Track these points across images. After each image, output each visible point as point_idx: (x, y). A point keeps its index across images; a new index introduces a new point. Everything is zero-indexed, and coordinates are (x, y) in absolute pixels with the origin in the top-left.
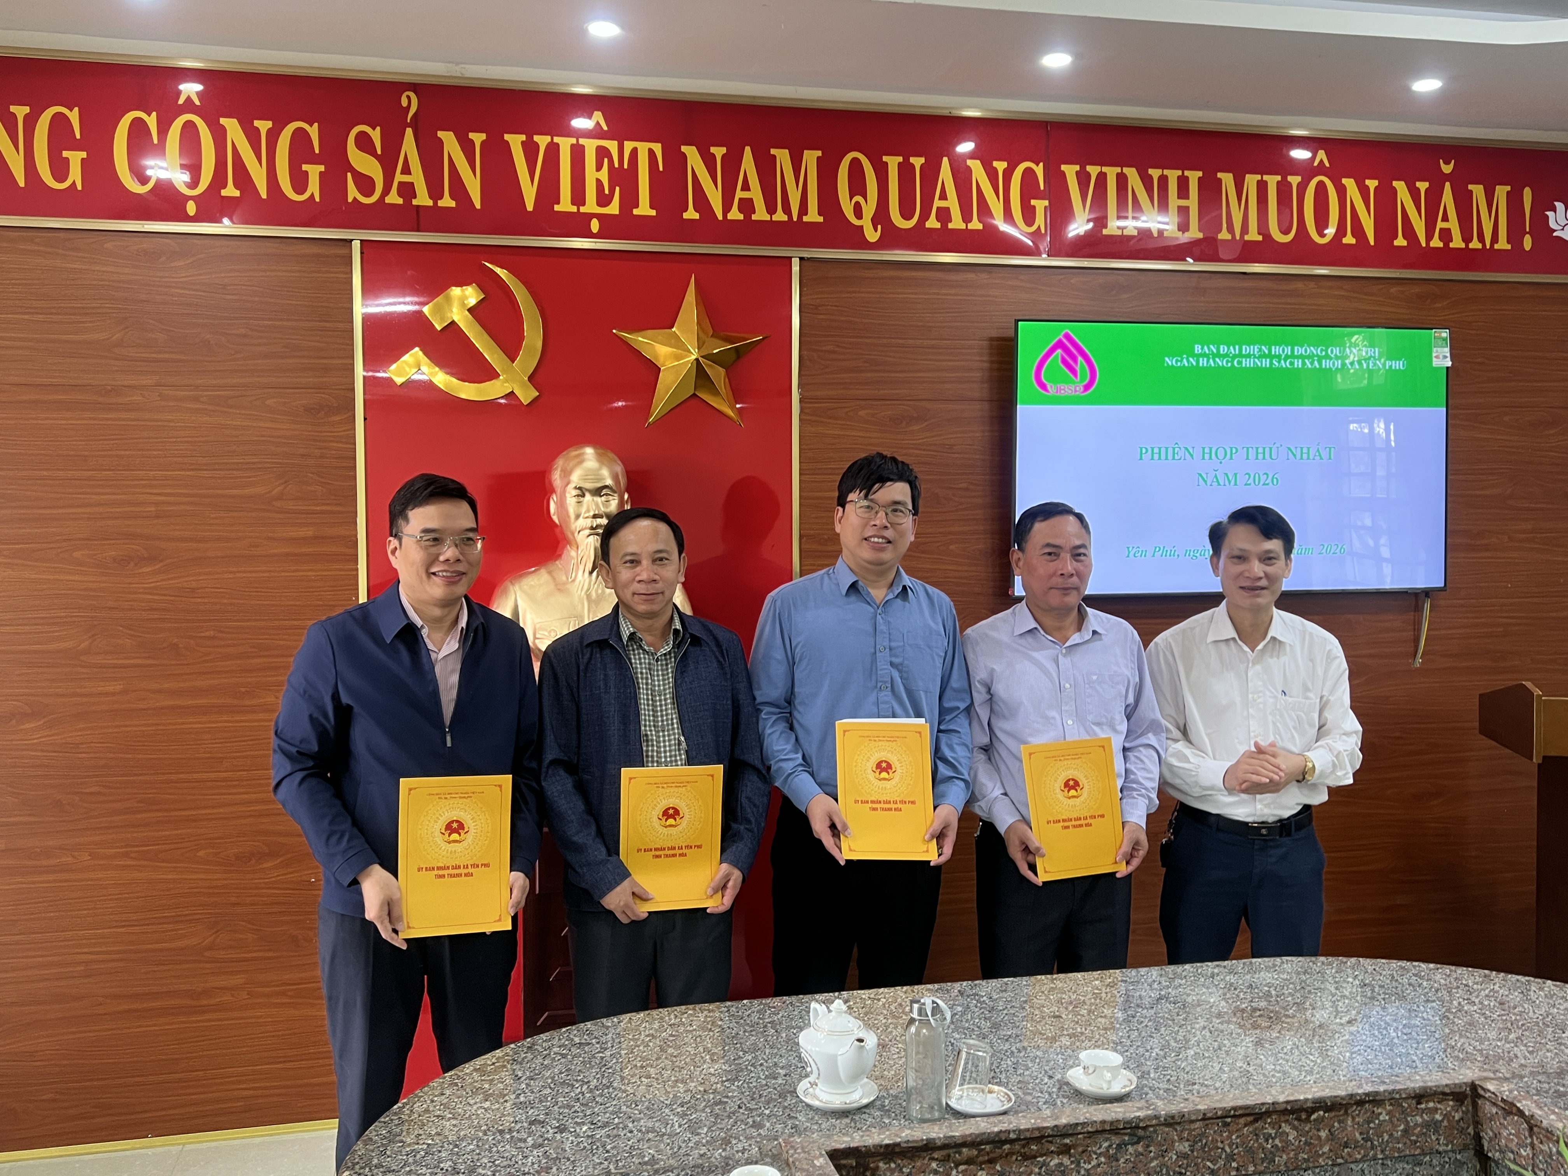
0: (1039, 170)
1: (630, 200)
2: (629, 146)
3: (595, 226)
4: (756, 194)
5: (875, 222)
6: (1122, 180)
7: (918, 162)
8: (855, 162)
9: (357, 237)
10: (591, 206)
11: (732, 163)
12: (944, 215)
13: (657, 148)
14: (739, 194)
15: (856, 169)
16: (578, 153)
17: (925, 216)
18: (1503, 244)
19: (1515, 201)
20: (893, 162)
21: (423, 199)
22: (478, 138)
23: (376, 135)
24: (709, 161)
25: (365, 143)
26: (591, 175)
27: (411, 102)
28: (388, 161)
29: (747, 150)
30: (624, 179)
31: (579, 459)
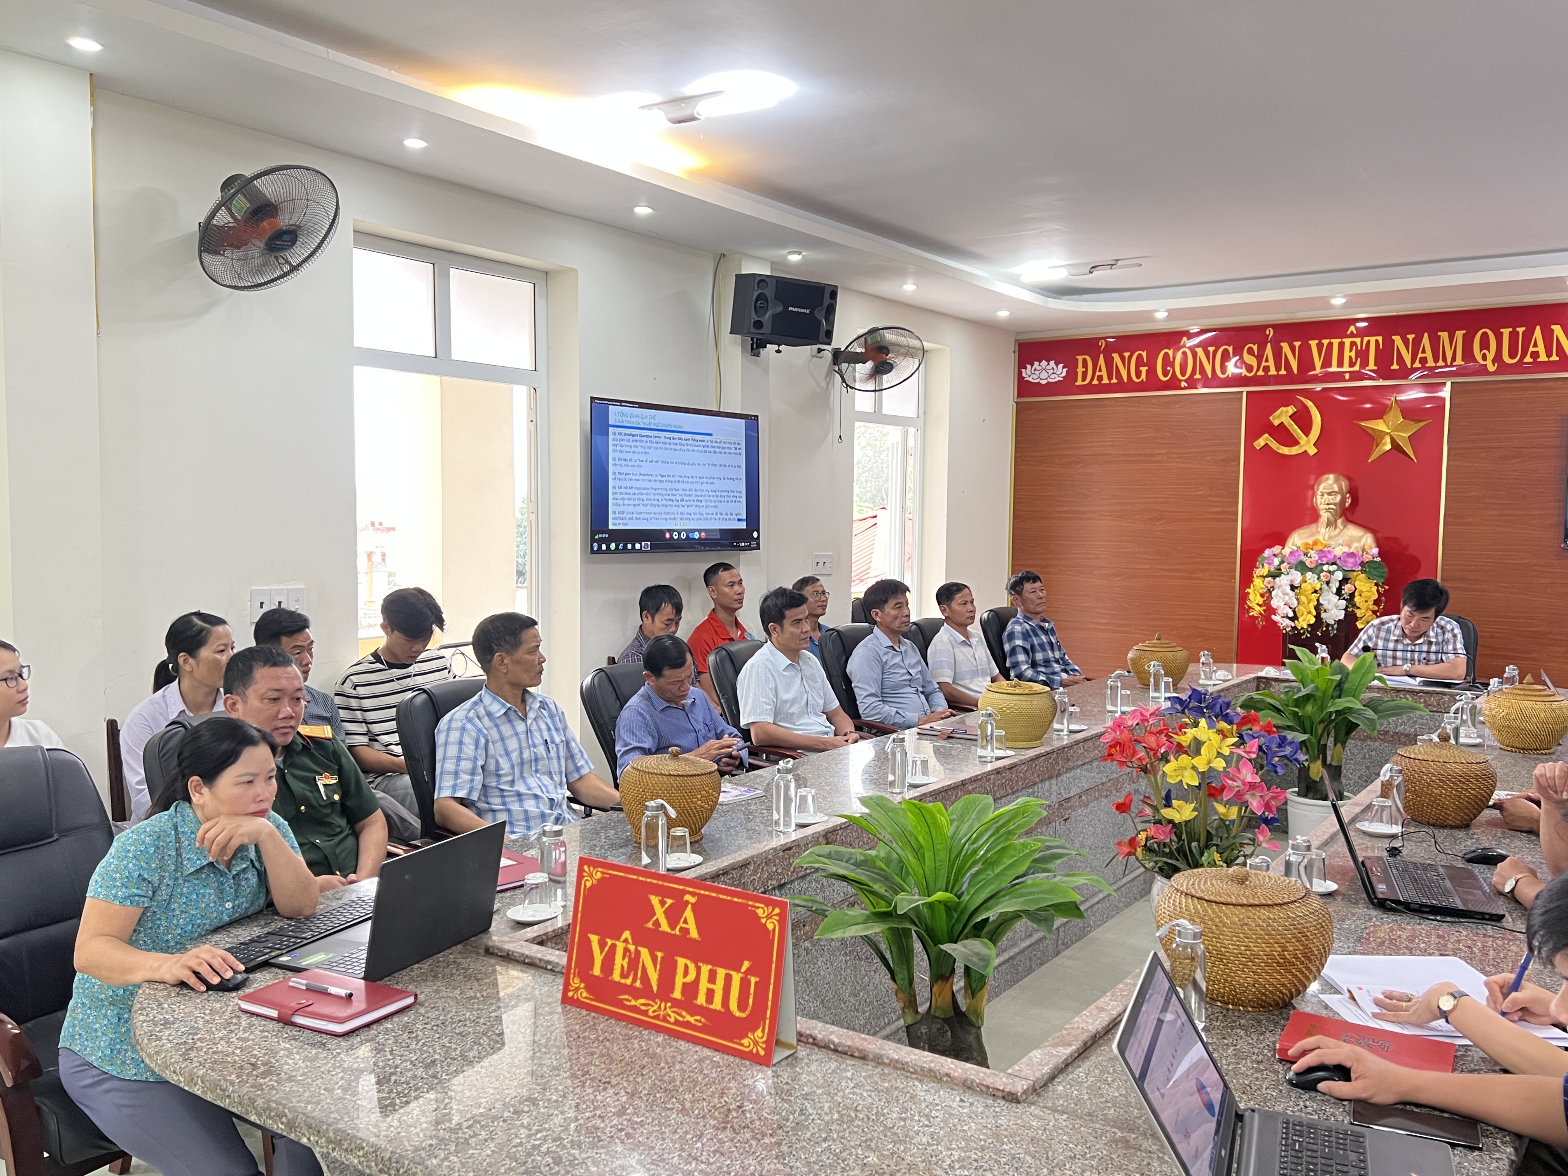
1: (1365, 364)
2: (1366, 339)
3: (1347, 376)
4: (1429, 354)
5: (1493, 362)
7: (1521, 330)
8: (1485, 334)
9: (1245, 389)
10: (1346, 368)
11: (1417, 342)
12: (1535, 355)
13: (1380, 339)
14: (1420, 355)
15: (1485, 337)
16: (1342, 345)
17: (1523, 356)
20: (1506, 332)
21: (1272, 371)
22: (1297, 344)
23: (1255, 348)
24: (1406, 341)
25: (1250, 352)
26: (1347, 354)
27: (1270, 332)
28: (1259, 358)
29: (1426, 335)
30: (1363, 355)
31: (1327, 479)
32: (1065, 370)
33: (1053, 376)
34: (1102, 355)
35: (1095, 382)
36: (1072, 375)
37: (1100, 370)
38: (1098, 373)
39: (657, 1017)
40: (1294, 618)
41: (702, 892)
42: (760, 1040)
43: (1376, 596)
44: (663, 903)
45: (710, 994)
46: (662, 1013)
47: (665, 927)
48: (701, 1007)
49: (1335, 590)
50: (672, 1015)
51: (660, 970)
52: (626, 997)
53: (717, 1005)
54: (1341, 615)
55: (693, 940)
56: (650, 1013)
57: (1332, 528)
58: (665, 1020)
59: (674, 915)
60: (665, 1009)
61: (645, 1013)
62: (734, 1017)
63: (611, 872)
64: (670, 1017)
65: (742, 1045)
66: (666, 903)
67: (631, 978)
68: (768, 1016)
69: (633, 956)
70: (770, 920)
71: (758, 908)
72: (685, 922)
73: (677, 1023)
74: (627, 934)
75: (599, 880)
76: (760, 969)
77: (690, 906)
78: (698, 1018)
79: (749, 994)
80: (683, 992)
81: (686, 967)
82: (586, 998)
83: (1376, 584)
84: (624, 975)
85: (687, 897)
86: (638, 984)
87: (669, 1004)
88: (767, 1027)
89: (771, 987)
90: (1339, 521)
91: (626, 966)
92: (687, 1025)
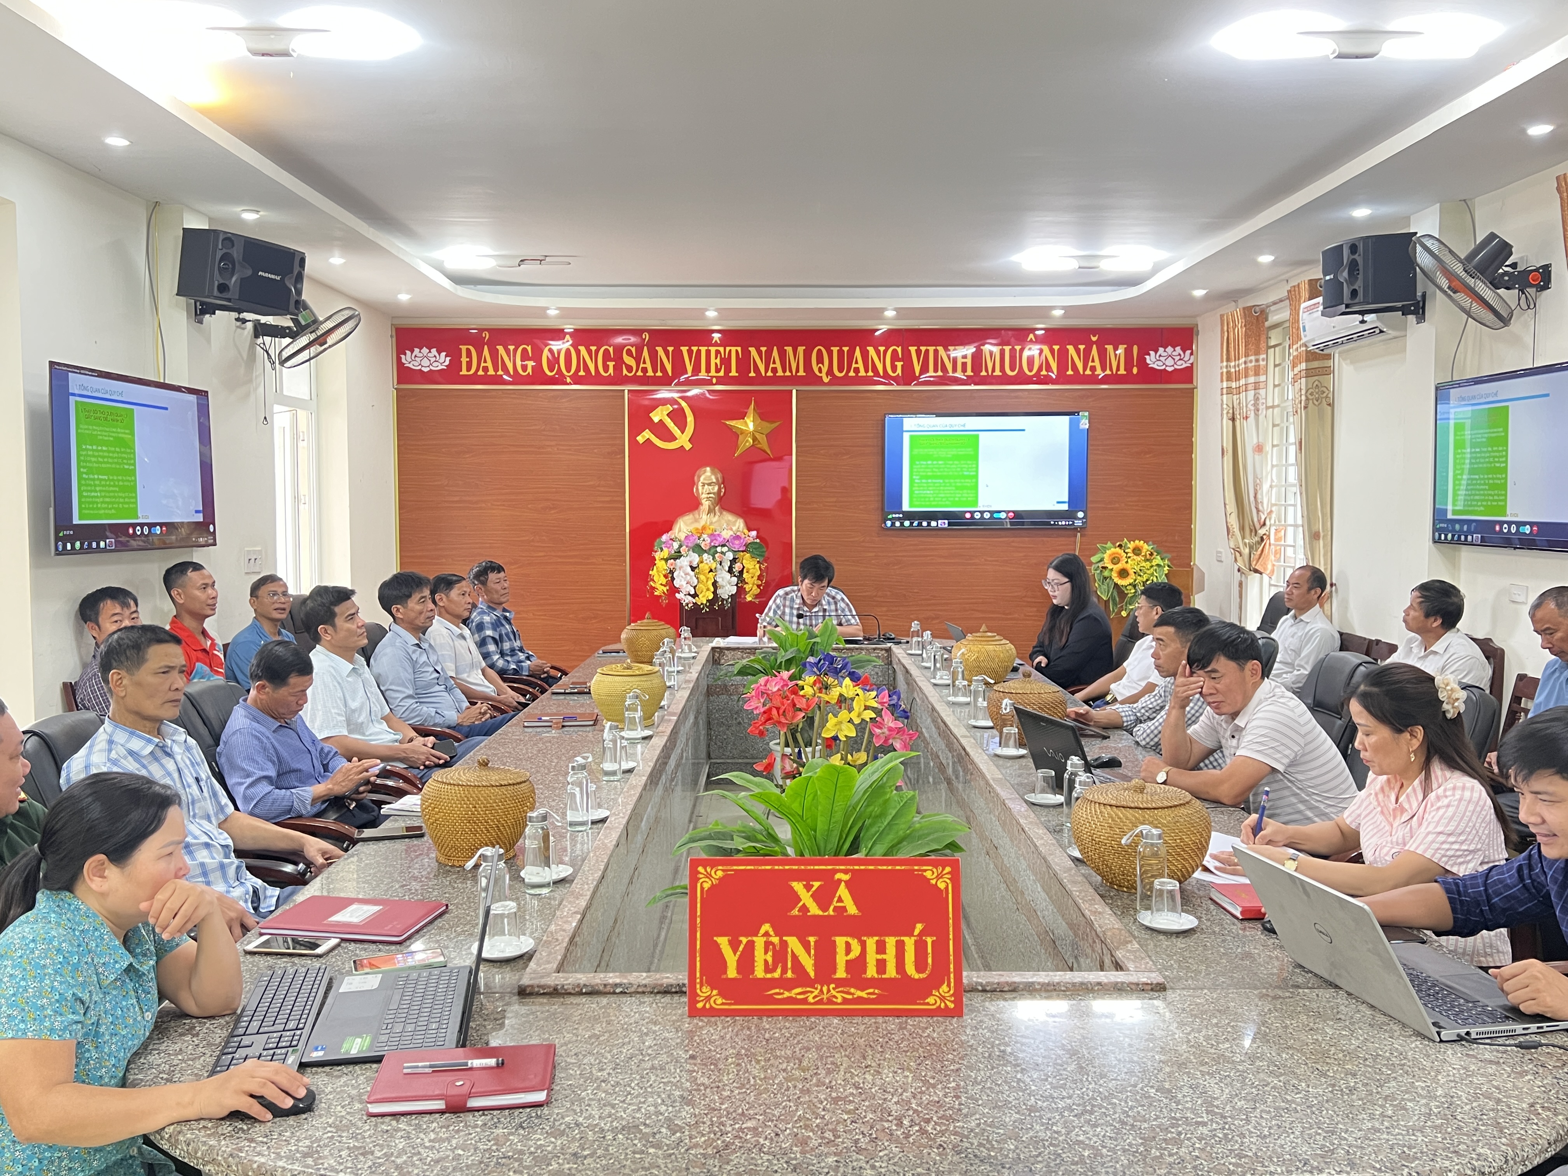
0: (899, 350)
1: (728, 370)
2: (728, 349)
3: (714, 381)
4: (778, 365)
5: (827, 375)
6: (936, 352)
7: (846, 349)
8: (819, 350)
9: (626, 388)
10: (713, 373)
11: (769, 353)
12: (857, 370)
13: (739, 349)
14: (772, 366)
15: (820, 352)
16: (708, 352)
17: (848, 371)
18: (1122, 371)
19: (1128, 353)
20: (835, 350)
21: (650, 373)
22: (671, 349)
23: (634, 350)
24: (760, 353)
26: (713, 361)
28: (638, 359)
29: (775, 348)
30: (726, 362)
31: (705, 472)
32: (448, 359)
33: (435, 364)
34: (486, 347)
35: (481, 373)
36: (455, 364)
37: (485, 361)
38: (483, 364)
39: (820, 1002)
40: (695, 596)
41: (856, 867)
42: (947, 995)
43: (759, 573)
44: (808, 887)
45: (881, 965)
46: (825, 997)
47: (814, 910)
48: (873, 979)
49: (727, 569)
50: (838, 995)
51: (815, 955)
52: (777, 990)
53: (891, 972)
54: (734, 590)
55: (854, 916)
56: (811, 1000)
57: (712, 515)
58: (830, 1002)
59: (823, 897)
60: (829, 991)
61: (805, 1001)
62: (914, 979)
63: (735, 868)
64: (836, 998)
65: (928, 1004)
66: (813, 886)
67: (779, 970)
68: (952, 970)
69: (778, 948)
70: (941, 880)
71: (925, 871)
72: (840, 900)
73: (845, 1001)
74: (766, 927)
75: (720, 879)
76: (936, 927)
77: (843, 883)
78: (871, 990)
79: (927, 954)
80: (847, 971)
81: (848, 945)
82: (723, 1004)
83: (758, 562)
84: (767, 970)
85: (838, 876)
86: (789, 974)
87: (832, 986)
88: (952, 980)
89: (951, 943)
90: (717, 508)
91: (770, 960)
92: (860, 1001)
